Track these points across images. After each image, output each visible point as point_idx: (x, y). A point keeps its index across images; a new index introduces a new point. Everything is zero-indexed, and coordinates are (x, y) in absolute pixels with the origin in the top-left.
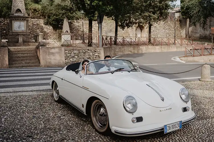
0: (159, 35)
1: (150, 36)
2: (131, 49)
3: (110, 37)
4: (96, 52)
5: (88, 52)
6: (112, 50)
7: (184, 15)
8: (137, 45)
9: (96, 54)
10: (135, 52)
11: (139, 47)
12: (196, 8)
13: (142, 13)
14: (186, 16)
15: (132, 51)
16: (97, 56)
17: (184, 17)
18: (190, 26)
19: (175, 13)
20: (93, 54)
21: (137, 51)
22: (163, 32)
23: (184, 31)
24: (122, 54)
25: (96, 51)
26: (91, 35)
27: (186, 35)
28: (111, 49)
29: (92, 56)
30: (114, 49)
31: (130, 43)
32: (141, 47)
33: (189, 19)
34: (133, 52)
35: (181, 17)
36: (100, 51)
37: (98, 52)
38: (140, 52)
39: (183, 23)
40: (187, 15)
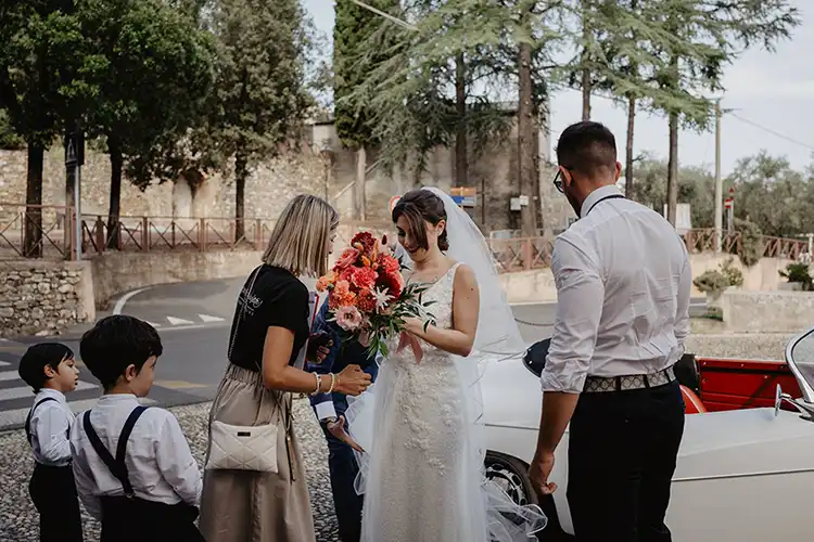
0: (260, 210)
1: (240, 214)
2: (174, 264)
3: (96, 218)
4: (62, 278)
5: (33, 279)
6: (107, 271)
7: (346, 136)
8: (197, 246)
9: (64, 288)
10: (190, 274)
11: (204, 258)
12: (393, 113)
13: (214, 128)
14: (356, 139)
15: (180, 271)
16: (66, 293)
17: (348, 142)
18: (367, 176)
19: (315, 128)
20: (51, 288)
21: (197, 271)
22: (274, 197)
23: (349, 193)
24: (140, 285)
25: (64, 274)
26: (40, 210)
27: (357, 210)
28: (101, 266)
29: (50, 296)
30: (111, 265)
31: (170, 242)
32: (209, 257)
33: (365, 148)
34: (180, 275)
35: (337, 142)
36: (79, 273)
37: (72, 281)
38: (208, 275)
39: (345, 166)
40: (358, 137)
